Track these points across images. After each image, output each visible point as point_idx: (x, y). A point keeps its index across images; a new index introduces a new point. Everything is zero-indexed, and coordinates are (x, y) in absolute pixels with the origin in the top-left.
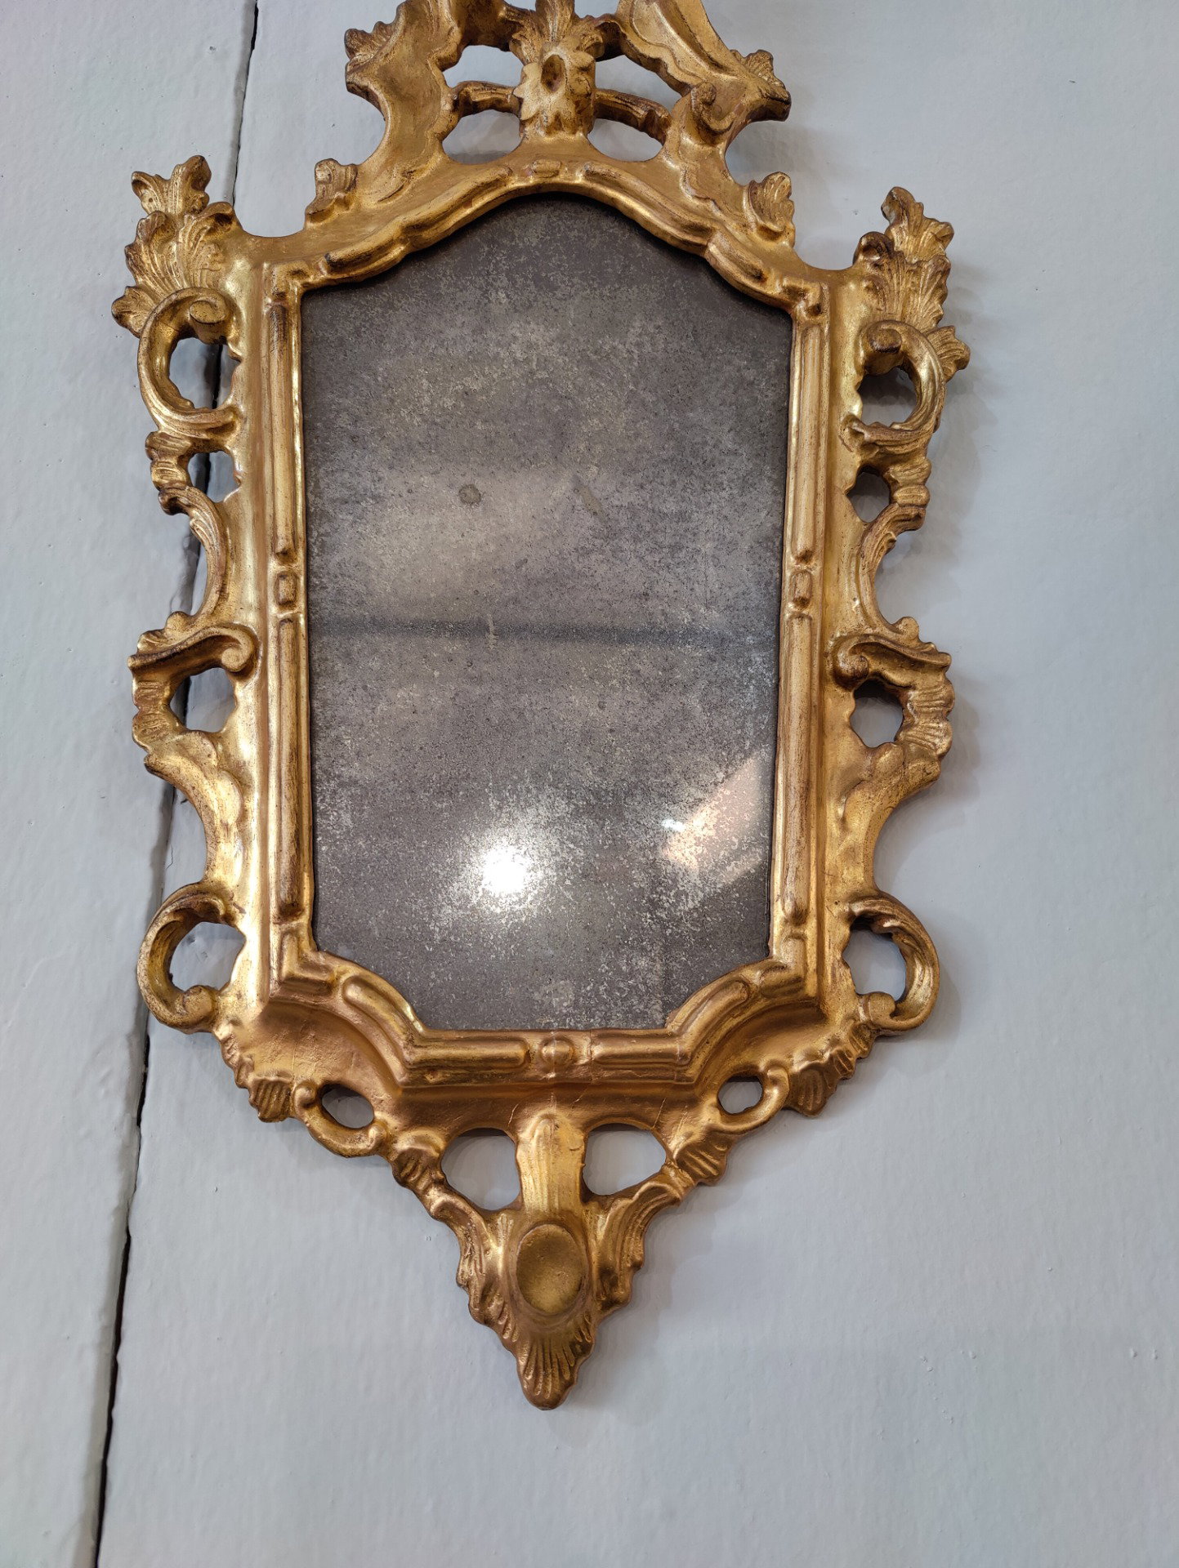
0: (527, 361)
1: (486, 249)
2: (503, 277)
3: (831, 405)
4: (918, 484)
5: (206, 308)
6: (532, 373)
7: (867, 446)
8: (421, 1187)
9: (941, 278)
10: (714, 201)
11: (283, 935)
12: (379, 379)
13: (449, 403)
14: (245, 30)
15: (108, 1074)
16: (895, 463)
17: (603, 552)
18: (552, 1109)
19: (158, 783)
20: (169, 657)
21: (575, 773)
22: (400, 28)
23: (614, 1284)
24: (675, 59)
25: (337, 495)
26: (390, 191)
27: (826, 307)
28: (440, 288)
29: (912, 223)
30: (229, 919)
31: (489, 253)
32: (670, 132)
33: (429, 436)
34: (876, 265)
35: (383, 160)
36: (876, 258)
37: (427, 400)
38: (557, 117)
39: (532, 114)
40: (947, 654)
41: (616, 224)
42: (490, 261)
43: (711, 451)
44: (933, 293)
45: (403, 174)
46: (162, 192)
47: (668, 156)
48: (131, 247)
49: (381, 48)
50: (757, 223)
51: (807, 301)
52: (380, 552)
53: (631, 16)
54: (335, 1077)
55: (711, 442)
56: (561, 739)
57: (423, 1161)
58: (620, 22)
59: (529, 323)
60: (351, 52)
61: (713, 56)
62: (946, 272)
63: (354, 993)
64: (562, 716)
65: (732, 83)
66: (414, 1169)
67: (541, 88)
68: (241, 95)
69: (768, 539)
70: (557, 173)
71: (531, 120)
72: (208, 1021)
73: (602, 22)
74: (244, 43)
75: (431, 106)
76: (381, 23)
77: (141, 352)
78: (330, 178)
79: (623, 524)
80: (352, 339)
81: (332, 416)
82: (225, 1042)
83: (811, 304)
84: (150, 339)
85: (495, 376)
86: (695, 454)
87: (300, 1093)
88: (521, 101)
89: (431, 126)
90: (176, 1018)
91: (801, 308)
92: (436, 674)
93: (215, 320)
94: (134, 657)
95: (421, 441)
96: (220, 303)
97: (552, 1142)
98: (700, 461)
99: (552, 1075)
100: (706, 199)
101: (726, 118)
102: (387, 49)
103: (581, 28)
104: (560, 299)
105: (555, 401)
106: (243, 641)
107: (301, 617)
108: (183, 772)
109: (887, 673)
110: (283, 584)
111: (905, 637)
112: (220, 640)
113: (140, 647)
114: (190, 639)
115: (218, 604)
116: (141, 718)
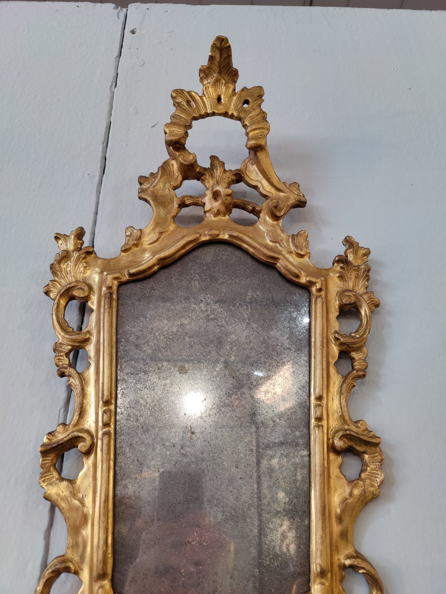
0: (206, 311)
1: (191, 264)
2: (197, 276)
3: (327, 327)
4: (363, 360)
5: (81, 291)
6: (208, 316)
7: (342, 344)
9: (367, 273)
10: (278, 243)
12: (148, 320)
13: (175, 329)
14: (101, 167)
16: (353, 351)
17: (237, 395)
19: (48, 503)
20: (56, 446)
21: (225, 499)
22: (159, 176)
24: (263, 186)
25: (129, 371)
26: (154, 240)
27: (324, 288)
28: (172, 281)
29: (355, 250)
30: (76, 573)
31: (192, 266)
32: (261, 215)
33: (167, 344)
34: (342, 268)
35: (152, 228)
36: (342, 265)
37: (166, 328)
38: (218, 211)
39: (209, 209)
40: (379, 438)
41: (241, 253)
42: (192, 269)
43: (280, 348)
44: (364, 278)
45: (159, 233)
46: (66, 241)
47: (261, 224)
48: (52, 265)
49: (152, 183)
50: (295, 251)
51: (316, 286)
52: (146, 396)
53: (246, 169)
55: (280, 345)
56: (220, 483)
58: (242, 172)
59: (207, 295)
60: (141, 184)
61: (277, 186)
62: (369, 271)
64: (220, 472)
65: (284, 196)
67: (212, 200)
68: (99, 192)
69: (303, 387)
70: (218, 235)
71: (208, 211)
73: (235, 173)
74: (101, 172)
75: (170, 206)
76: (152, 173)
77: (54, 309)
78: (131, 235)
79: (245, 382)
80: (137, 303)
81: (128, 336)
83: (318, 288)
84: (58, 304)
85: (194, 317)
86: (274, 350)
88: (204, 204)
89: (170, 213)
91: (314, 289)
92: (168, 453)
93: (84, 296)
94: (42, 446)
95: (164, 346)
96: (86, 288)
98: (275, 353)
100: (275, 242)
101: (283, 211)
102: (154, 184)
103: (228, 174)
104: (219, 284)
105: (217, 327)
106: (88, 438)
107: (112, 432)
108: (59, 501)
109: (355, 446)
110: (105, 416)
111: (361, 430)
112: (79, 437)
113: (45, 440)
114: (65, 437)
115: (78, 420)
116: (43, 474)
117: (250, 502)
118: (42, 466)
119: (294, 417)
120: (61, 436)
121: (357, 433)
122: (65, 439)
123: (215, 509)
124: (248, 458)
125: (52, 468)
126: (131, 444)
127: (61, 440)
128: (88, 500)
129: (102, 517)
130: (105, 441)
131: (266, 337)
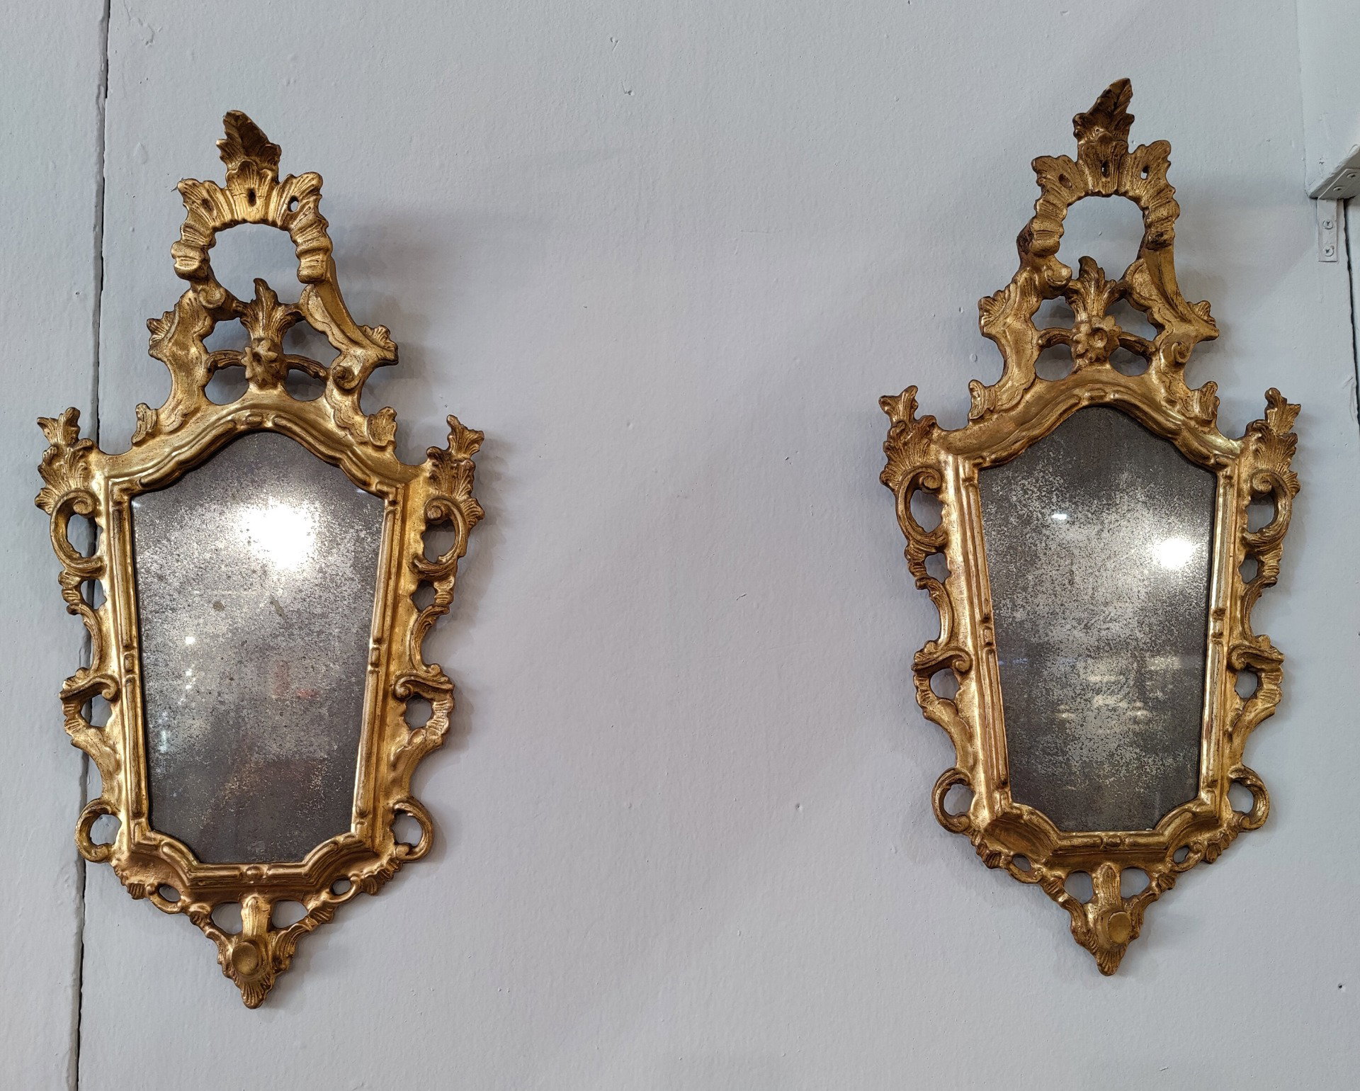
3: (400, 551)
4: (447, 592)
5: (83, 506)
7: (421, 573)
8: (202, 926)
9: (470, 471)
10: (349, 428)
11: (135, 825)
12: (172, 543)
15: (68, 878)
16: (435, 580)
17: (284, 636)
18: (256, 895)
19: (80, 751)
20: (79, 692)
21: (268, 747)
22: (176, 321)
23: (280, 963)
24: (332, 333)
25: (153, 609)
26: (176, 426)
27: (400, 500)
30: (114, 814)
32: (327, 384)
33: (198, 574)
34: (434, 465)
35: (170, 409)
36: (437, 461)
37: (196, 555)
38: (264, 379)
39: (251, 376)
44: (466, 479)
45: (181, 418)
46: (54, 429)
47: (326, 399)
48: (41, 466)
49: (167, 334)
50: (371, 441)
51: (389, 498)
52: (175, 638)
53: (307, 304)
54: (163, 881)
55: (340, 574)
56: (262, 731)
57: (201, 915)
58: (301, 308)
60: (151, 331)
62: (472, 469)
63: (166, 849)
64: (263, 720)
65: (362, 352)
66: (198, 918)
67: (254, 363)
68: (96, 325)
70: (260, 423)
71: (250, 380)
72: (107, 859)
73: (292, 307)
74: (96, 287)
75: (196, 370)
76: (166, 312)
77: (52, 528)
78: (144, 417)
79: (294, 621)
81: (149, 565)
82: (115, 868)
83: (391, 500)
87: (148, 888)
88: (244, 367)
89: (196, 382)
90: (92, 859)
91: (386, 501)
92: (204, 700)
93: (87, 512)
94: (62, 692)
95: (194, 577)
96: (89, 501)
97: (256, 909)
99: (252, 882)
100: (344, 428)
102: (170, 334)
104: (265, 493)
106: (112, 685)
107: (137, 677)
108: (89, 747)
109: (421, 693)
110: (127, 661)
111: (431, 675)
112: (101, 683)
113: (65, 686)
114: (86, 684)
115: (99, 665)
116: (68, 721)
117: (295, 749)
118: (66, 713)
119: (351, 661)
120: (82, 682)
121: (424, 679)
122: (87, 686)
123: (256, 756)
124: (294, 705)
125: (76, 716)
126: (161, 692)
127: (83, 686)
128: (120, 747)
129: (132, 762)
130: (129, 689)
131: (323, 565)
